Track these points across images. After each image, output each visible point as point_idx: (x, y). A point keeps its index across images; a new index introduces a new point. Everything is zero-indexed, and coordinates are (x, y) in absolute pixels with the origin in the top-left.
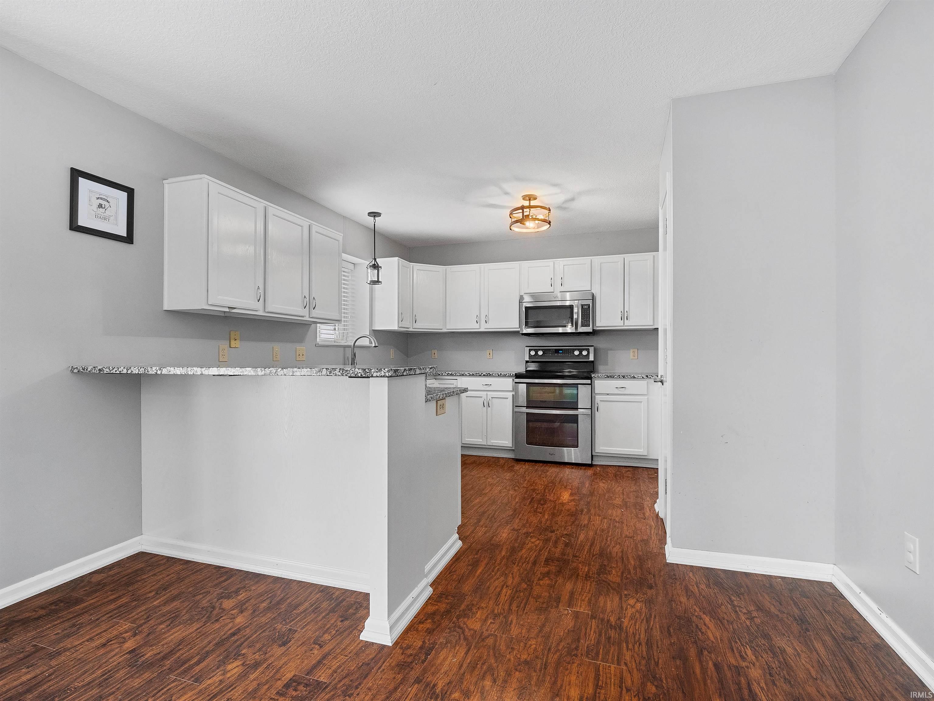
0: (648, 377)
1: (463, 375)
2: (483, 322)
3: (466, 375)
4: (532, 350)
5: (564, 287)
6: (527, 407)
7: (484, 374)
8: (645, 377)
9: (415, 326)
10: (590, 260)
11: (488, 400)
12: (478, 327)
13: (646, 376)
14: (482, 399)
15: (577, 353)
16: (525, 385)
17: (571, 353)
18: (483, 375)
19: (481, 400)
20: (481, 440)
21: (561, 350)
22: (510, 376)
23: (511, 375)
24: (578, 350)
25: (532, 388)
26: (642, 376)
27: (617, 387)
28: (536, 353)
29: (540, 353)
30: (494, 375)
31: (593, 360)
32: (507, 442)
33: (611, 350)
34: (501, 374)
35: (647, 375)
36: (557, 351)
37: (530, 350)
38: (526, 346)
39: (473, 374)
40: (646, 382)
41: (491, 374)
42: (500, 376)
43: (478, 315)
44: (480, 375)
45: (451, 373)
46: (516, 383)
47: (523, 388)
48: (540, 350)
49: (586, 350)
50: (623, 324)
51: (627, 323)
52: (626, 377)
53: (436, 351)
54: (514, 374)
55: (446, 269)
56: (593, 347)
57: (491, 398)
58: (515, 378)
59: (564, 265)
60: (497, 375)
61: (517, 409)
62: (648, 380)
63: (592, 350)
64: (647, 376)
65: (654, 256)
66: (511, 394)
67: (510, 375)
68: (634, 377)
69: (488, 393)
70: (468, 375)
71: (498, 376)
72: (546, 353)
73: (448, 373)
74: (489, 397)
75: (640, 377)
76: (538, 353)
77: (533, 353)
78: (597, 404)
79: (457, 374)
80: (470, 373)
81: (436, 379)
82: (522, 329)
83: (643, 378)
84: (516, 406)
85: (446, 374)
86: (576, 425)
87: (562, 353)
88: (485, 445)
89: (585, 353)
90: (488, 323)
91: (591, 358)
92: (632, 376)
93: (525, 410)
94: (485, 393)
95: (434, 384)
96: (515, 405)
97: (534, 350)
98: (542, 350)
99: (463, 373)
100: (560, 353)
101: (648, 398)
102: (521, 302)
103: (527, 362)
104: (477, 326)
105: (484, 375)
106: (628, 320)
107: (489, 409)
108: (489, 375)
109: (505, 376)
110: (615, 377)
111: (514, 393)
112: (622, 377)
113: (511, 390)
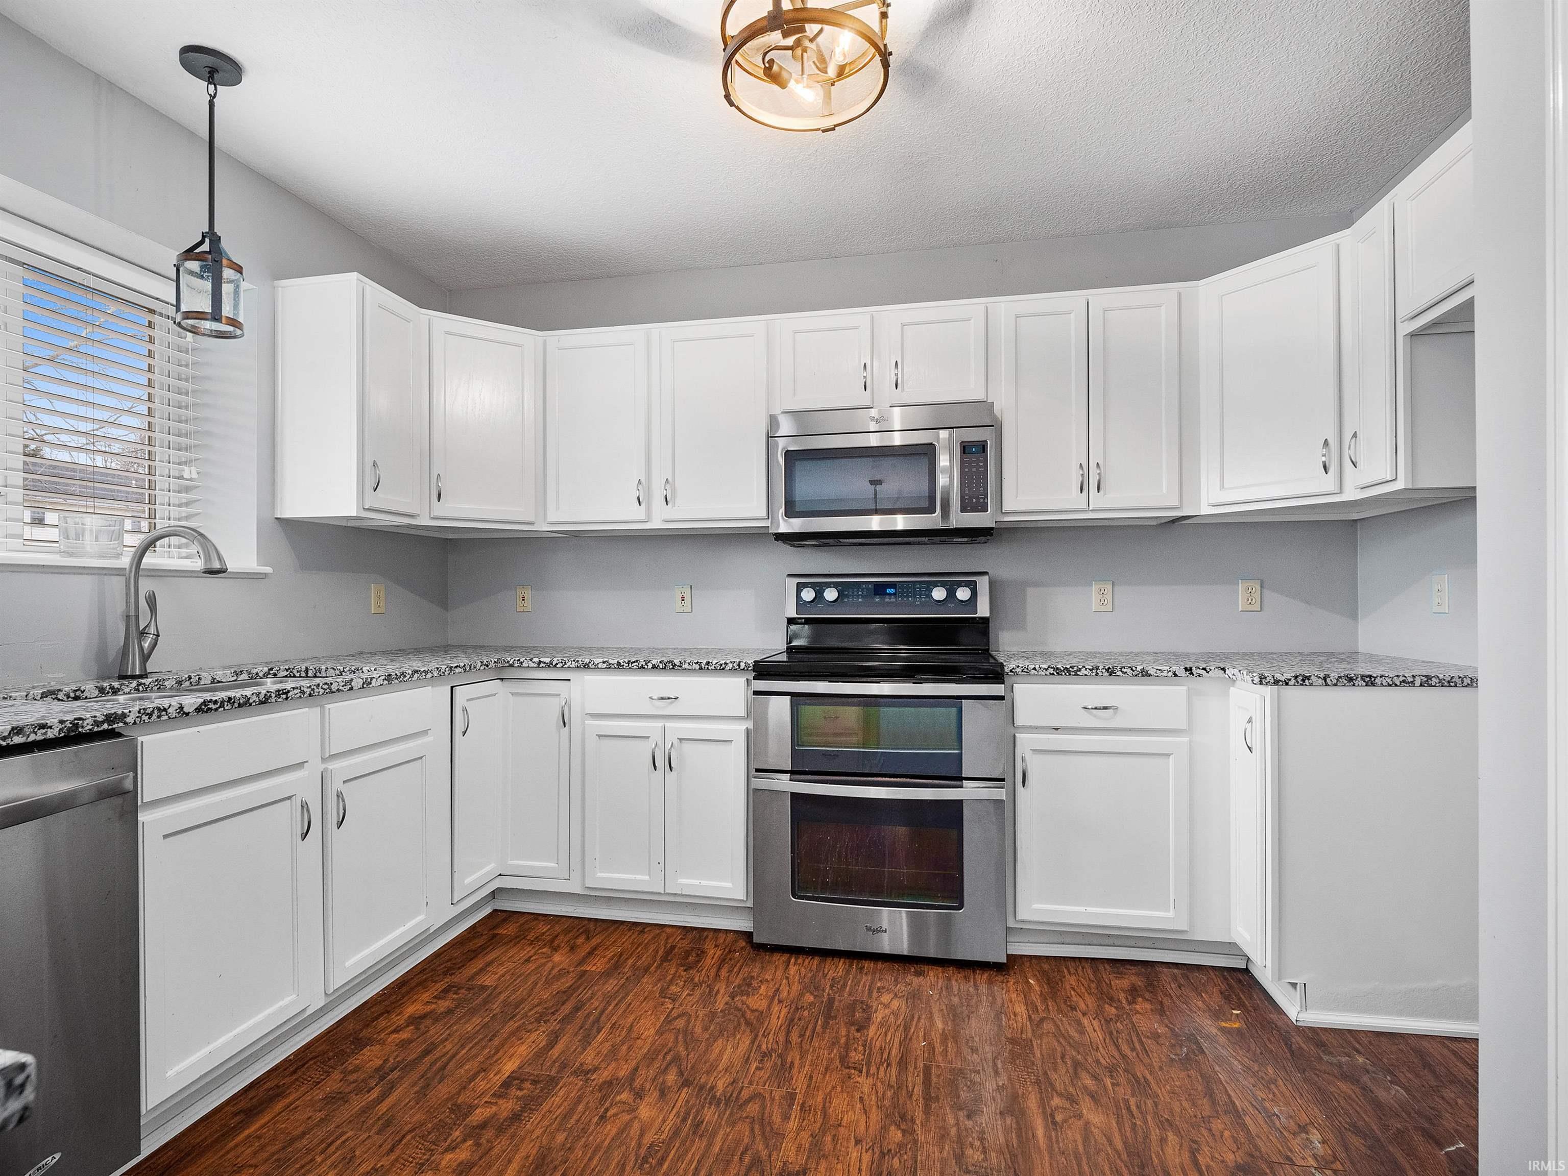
0: (1192, 673)
1: (586, 666)
2: (658, 501)
3: (596, 667)
4: (805, 585)
5: (903, 390)
6: (795, 773)
7: (654, 662)
8: (1181, 672)
9: (440, 509)
10: (983, 308)
11: (668, 746)
12: (642, 517)
13: (1186, 669)
14: (648, 746)
15: (939, 594)
16: (788, 699)
17: (920, 595)
18: (650, 665)
19: (645, 749)
20: (647, 878)
21: (892, 585)
22: (737, 669)
23: (743, 665)
24: (943, 584)
25: (810, 711)
26: (1174, 668)
27: (1085, 705)
28: (819, 595)
29: (831, 595)
30: (686, 666)
31: (987, 615)
32: (729, 885)
33: (1036, 584)
34: (708, 663)
35: (1188, 666)
36: (879, 589)
37: (800, 587)
38: (790, 575)
39: (619, 664)
40: (1185, 688)
41: (677, 662)
42: (704, 668)
43: (643, 480)
44: (642, 667)
45: (547, 660)
46: (756, 693)
47: (780, 708)
48: (828, 585)
49: (967, 584)
50: (1085, 506)
51: (1097, 500)
52: (1119, 673)
53: (528, 593)
54: (751, 662)
55: (545, 342)
56: (986, 578)
57: (676, 742)
58: (754, 679)
59: (903, 325)
60: (697, 667)
61: (762, 783)
62: (1193, 682)
63: (983, 584)
64: (1189, 670)
65: (1180, 295)
66: (741, 728)
67: (739, 665)
68: (1145, 674)
69: (670, 724)
70: (605, 666)
71: (701, 668)
72: (847, 596)
73: (540, 662)
74: (671, 738)
75: (1165, 674)
76: (825, 594)
77: (808, 595)
78: (1023, 759)
79: (568, 664)
80: (611, 661)
81: (502, 679)
82: (775, 522)
83: (1175, 675)
84: (757, 770)
85: (532, 665)
86: (955, 832)
87: (895, 594)
88: (659, 894)
89: (963, 594)
90: (674, 505)
91: (983, 610)
92: (1139, 668)
93: (785, 784)
94: (659, 724)
95: (495, 695)
96: (753, 766)
97: (813, 585)
98: (836, 585)
99: (587, 661)
100: (890, 594)
101: (1190, 742)
102: (770, 437)
103: (791, 621)
104: (639, 513)
105: (654, 667)
106: (1102, 492)
107: (671, 776)
108: (670, 667)
109: (721, 669)
110: (1083, 671)
111: (751, 726)
112: (1106, 674)
113: (742, 713)
